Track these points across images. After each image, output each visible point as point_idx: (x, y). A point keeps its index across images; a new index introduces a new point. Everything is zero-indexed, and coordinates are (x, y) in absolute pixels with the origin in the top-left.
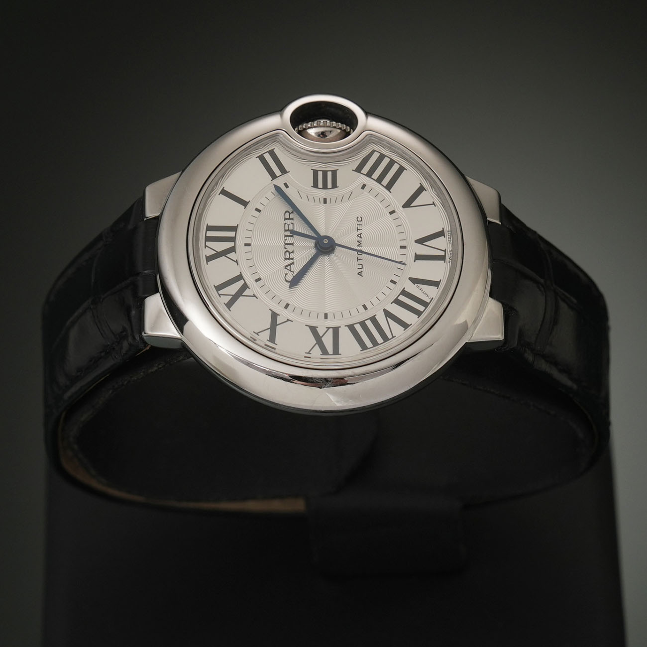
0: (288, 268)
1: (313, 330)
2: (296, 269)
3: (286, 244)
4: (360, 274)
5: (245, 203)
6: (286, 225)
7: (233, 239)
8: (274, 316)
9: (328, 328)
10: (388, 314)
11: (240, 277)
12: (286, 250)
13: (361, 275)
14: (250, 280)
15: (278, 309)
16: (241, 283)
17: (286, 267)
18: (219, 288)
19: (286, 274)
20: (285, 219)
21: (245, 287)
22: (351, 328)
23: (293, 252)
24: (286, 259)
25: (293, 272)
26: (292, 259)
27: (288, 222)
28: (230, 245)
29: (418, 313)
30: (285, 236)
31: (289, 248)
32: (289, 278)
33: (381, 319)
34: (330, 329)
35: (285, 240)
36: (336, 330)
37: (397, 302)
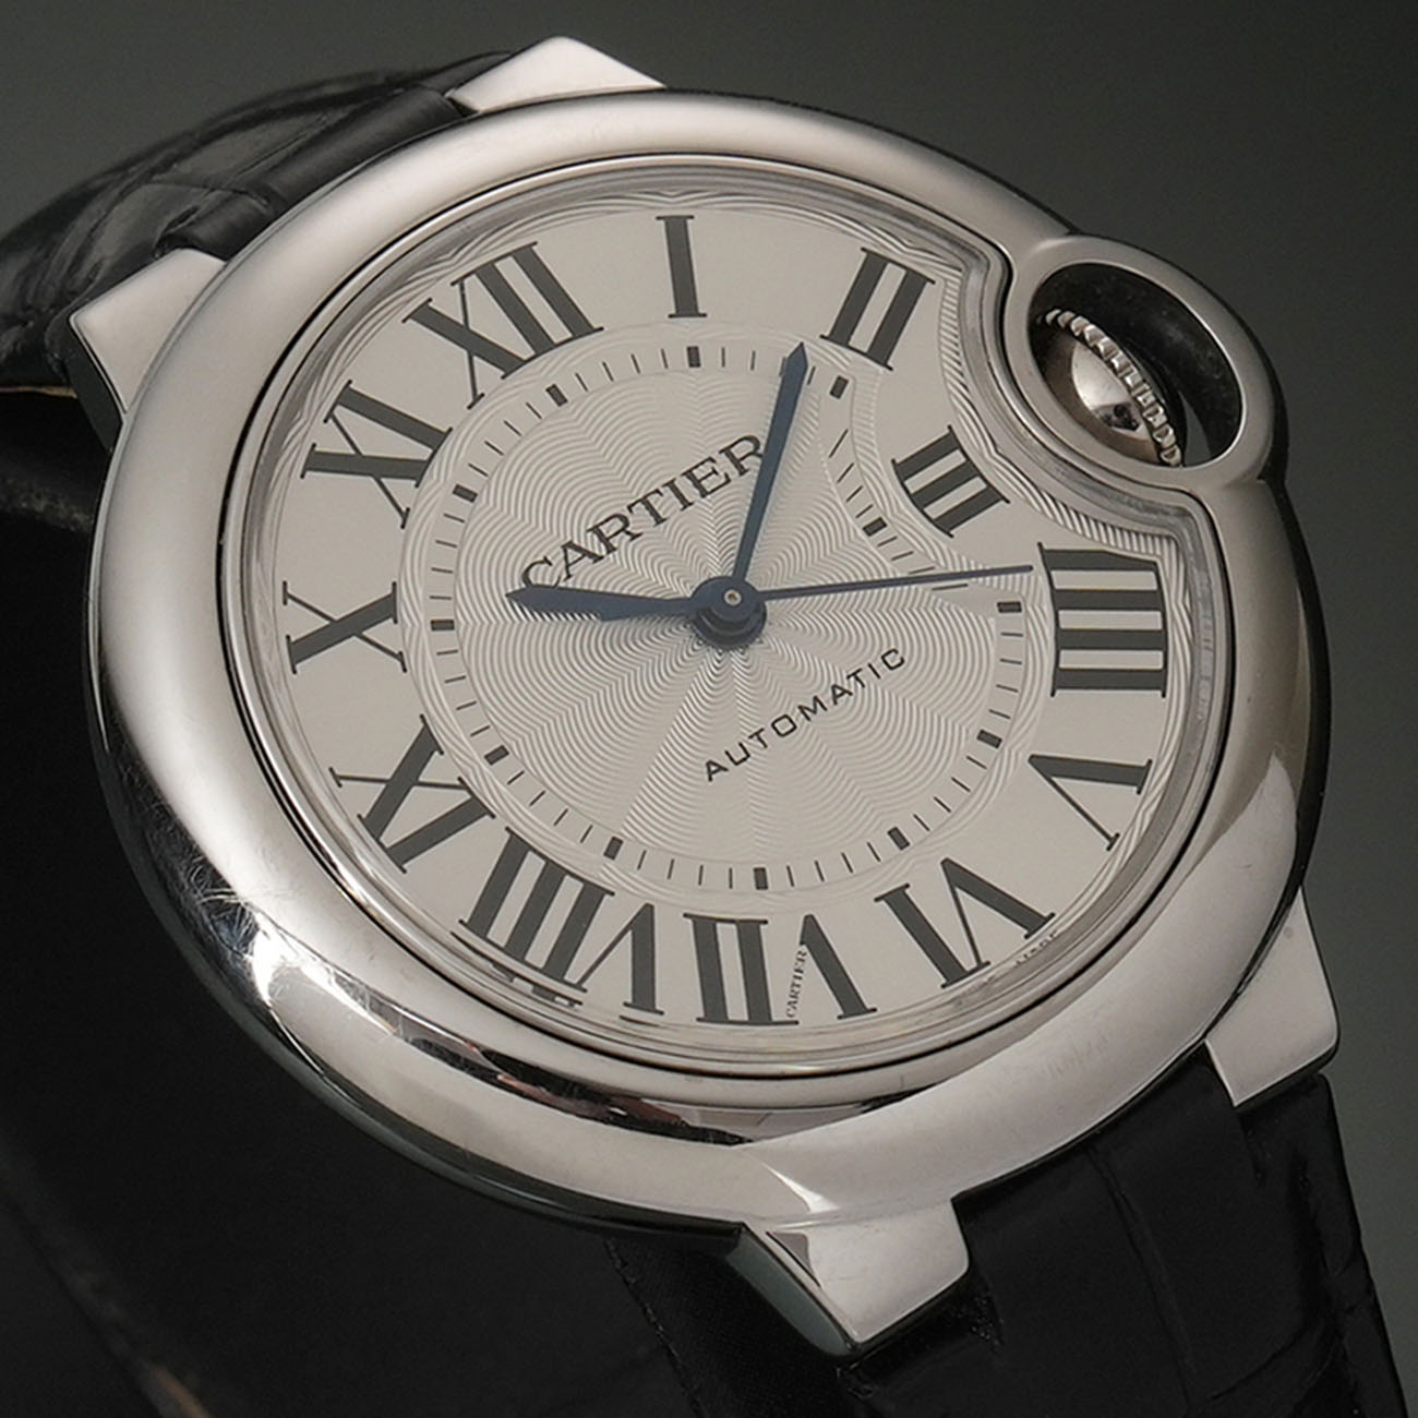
0: (573, 555)
1: (425, 746)
2: (587, 577)
3: (644, 501)
4: (713, 769)
5: (686, 303)
6: (708, 464)
7: (542, 343)
8: (385, 609)
9: (462, 785)
10: (642, 927)
11: (434, 438)
12: (627, 513)
13: (710, 773)
14: (447, 469)
15: (415, 610)
16: (417, 451)
17: (570, 545)
18: (351, 399)
19: (546, 560)
20: (727, 451)
21: (414, 471)
22: (516, 850)
23: (634, 537)
24: (596, 530)
25: (569, 576)
26: (611, 549)
27: (725, 464)
28: (520, 347)
29: (714, 1010)
30: (671, 484)
31: (640, 520)
32: (540, 576)
33: (610, 919)
34: (465, 793)
35: (657, 491)
36: (473, 810)
37: (705, 930)
